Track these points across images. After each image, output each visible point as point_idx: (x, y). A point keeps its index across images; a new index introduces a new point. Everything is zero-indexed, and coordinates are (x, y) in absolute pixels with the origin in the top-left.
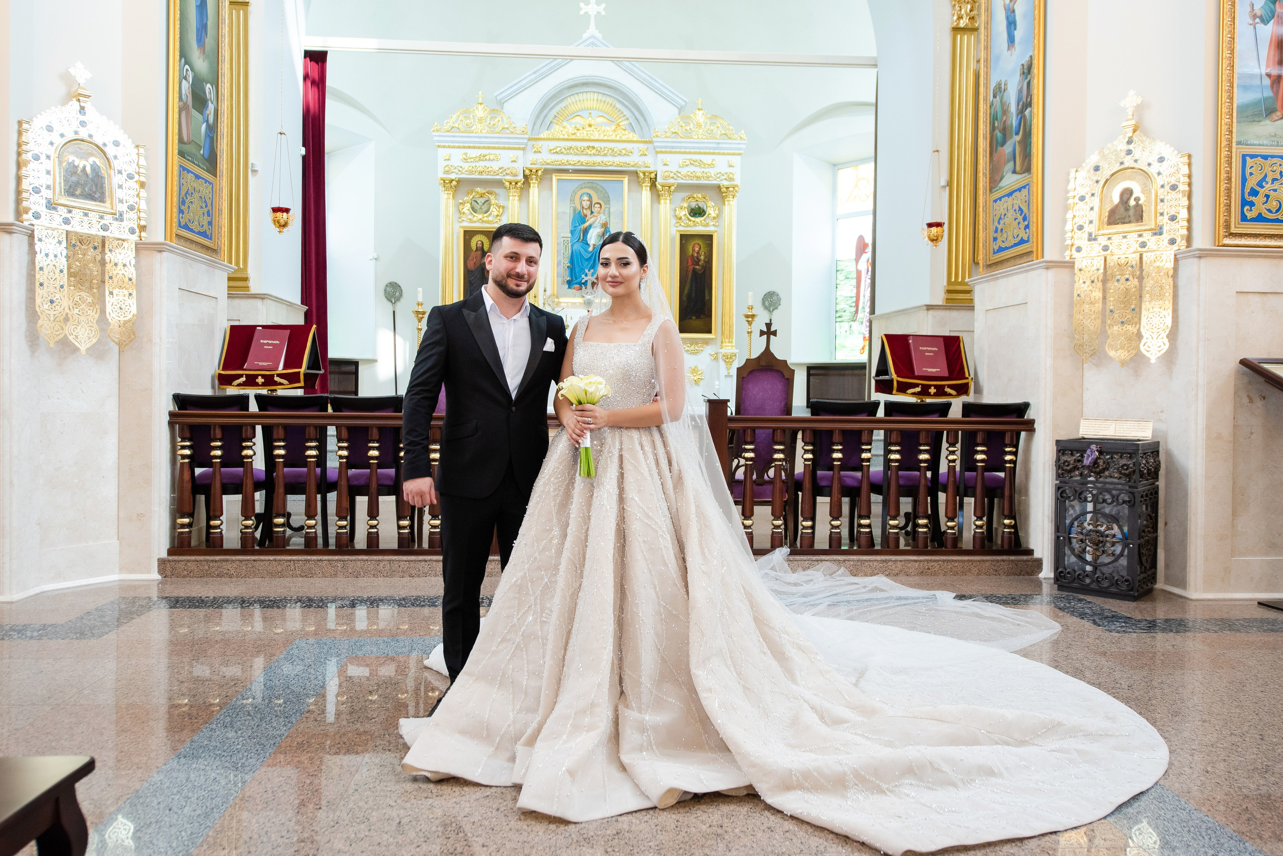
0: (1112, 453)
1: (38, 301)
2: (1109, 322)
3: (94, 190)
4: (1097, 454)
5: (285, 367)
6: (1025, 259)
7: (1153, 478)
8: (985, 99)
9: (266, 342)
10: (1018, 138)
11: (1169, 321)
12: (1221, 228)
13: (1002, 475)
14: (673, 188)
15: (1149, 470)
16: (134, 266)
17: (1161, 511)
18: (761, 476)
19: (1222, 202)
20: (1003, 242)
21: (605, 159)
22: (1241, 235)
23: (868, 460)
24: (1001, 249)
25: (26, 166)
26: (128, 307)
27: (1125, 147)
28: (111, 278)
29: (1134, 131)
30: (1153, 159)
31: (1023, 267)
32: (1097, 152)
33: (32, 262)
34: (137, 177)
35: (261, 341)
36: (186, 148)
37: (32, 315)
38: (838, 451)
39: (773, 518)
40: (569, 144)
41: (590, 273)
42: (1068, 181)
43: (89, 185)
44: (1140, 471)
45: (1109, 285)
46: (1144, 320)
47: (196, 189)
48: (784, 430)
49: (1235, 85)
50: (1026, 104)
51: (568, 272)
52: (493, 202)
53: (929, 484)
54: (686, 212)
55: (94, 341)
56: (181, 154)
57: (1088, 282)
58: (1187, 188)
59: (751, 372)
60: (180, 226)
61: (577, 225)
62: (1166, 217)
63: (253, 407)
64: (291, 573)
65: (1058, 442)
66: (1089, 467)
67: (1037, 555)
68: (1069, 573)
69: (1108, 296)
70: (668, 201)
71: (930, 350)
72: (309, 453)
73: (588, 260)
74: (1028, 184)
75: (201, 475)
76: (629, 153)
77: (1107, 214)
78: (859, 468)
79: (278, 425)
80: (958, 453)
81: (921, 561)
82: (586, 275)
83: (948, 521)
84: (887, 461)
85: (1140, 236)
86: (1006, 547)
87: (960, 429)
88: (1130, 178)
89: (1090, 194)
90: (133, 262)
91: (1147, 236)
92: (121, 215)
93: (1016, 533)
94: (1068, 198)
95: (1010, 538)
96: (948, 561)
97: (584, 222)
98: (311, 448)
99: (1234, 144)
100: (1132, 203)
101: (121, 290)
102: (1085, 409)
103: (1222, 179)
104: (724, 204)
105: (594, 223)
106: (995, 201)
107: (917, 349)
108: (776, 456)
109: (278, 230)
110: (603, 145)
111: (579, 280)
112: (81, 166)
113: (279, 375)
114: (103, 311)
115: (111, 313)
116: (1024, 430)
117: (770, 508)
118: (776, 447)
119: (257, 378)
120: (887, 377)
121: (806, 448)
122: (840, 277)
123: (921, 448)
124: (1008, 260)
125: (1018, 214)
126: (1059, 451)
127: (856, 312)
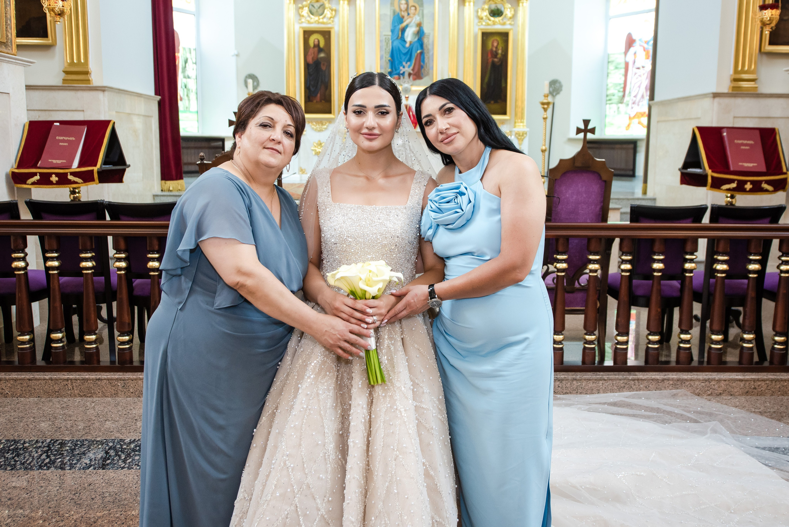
5: (80, 165)
9: (61, 138)
18: (571, 282)
23: (691, 271)
35: (57, 138)
38: (659, 261)
41: (406, 65)
48: (600, 238)
51: (389, 65)
52: (327, 5)
54: (486, 13)
59: (564, 174)
61: (396, 24)
64: (69, 392)
70: (472, 4)
71: (746, 143)
72: (84, 264)
73: (405, 54)
82: (404, 67)
84: (710, 271)
96: (777, 380)
97: (402, 22)
98: (86, 259)
104: (518, 5)
105: (410, 23)
107: (731, 141)
108: (590, 267)
111: (398, 71)
113: (73, 174)
117: (582, 317)
118: (591, 257)
119: (51, 176)
120: (698, 171)
121: (624, 257)
122: (611, 67)
123: (752, 257)
127: (624, 96)
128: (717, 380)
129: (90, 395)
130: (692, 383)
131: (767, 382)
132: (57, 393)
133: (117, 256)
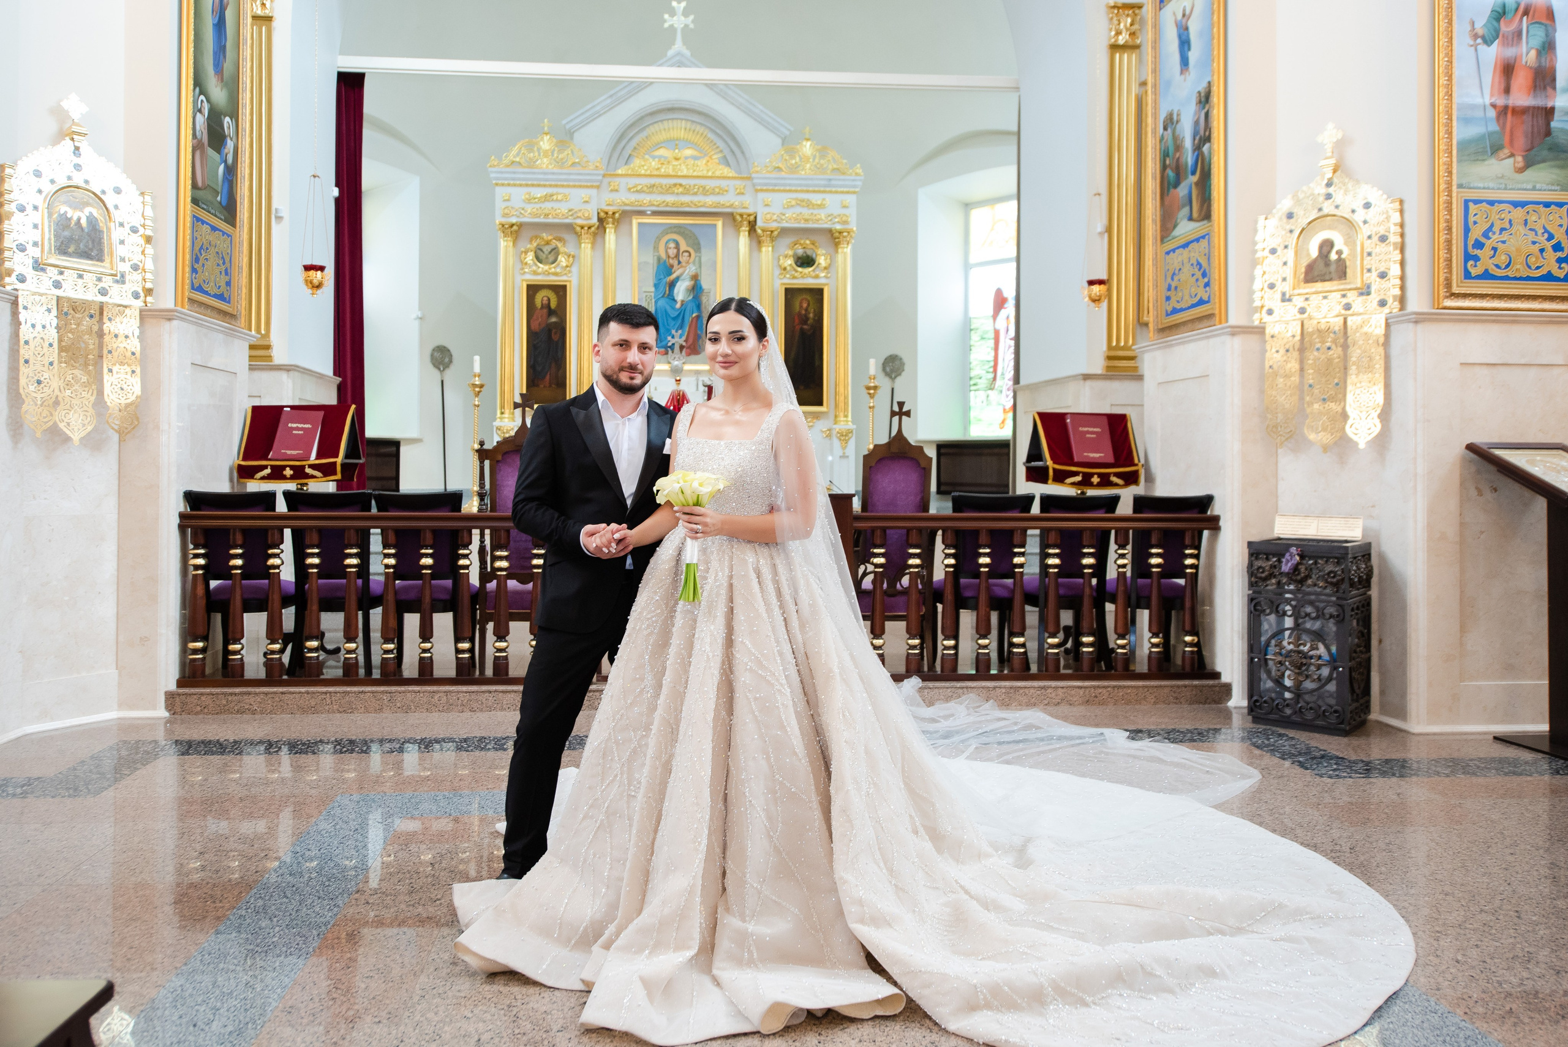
0: (1316, 558)
1: (23, 381)
2: (1308, 399)
3: (90, 246)
4: (1298, 558)
5: (318, 457)
6: (1206, 323)
7: (1364, 587)
8: (1154, 132)
9: (294, 425)
10: (1194, 179)
11: (1380, 399)
12: (1441, 287)
13: (1181, 582)
14: (776, 233)
15: (1360, 577)
16: (138, 337)
17: (1374, 626)
18: (892, 584)
19: (1441, 256)
20: (1178, 302)
21: (695, 199)
22: (1465, 296)
23: (1021, 566)
24: (1175, 311)
25: (9, 219)
26: (131, 387)
27: (1323, 190)
28: (110, 352)
29: (1335, 171)
30: (1358, 205)
31: (1203, 333)
32: (1290, 196)
33: (16, 335)
34: (141, 230)
35: (290, 425)
36: (200, 194)
37: (15, 397)
38: (985, 555)
39: (908, 636)
40: (653, 181)
41: (676, 335)
42: (1255, 231)
43: (84, 241)
44: (1351, 579)
45: (1307, 354)
46: (1349, 397)
47: (212, 243)
48: (920, 530)
49: (1454, 118)
50: (1204, 138)
52: (562, 249)
53: (1095, 594)
54: (790, 262)
55: (90, 428)
56: (195, 201)
57: (1282, 351)
58: (1398, 239)
59: (880, 460)
60: (193, 288)
61: (662, 277)
62: (1374, 274)
63: (281, 506)
64: (327, 708)
65: (1250, 544)
66: (1288, 574)
67: (1225, 679)
68: (1265, 702)
69: (1306, 367)
70: (770, 249)
71: (1092, 431)
72: (348, 561)
73: (674, 319)
74: (1208, 234)
75: (217, 588)
76: (722, 192)
77: (1303, 270)
78: (1012, 575)
79: (311, 528)
80: (1129, 556)
81: (1086, 687)
82: (673, 337)
83: (1118, 639)
84: (1044, 567)
85: (1344, 296)
86: (1188, 668)
87: (1131, 528)
88: (1330, 228)
89: (1282, 247)
90: (137, 332)
91: (1352, 297)
92: (123, 276)
93: (1199, 653)
94: (1256, 252)
95: (1192, 659)
96: (1119, 687)
97: (670, 274)
98: (351, 556)
99: (1454, 188)
100: (1333, 256)
101: (122, 367)
102: (1280, 503)
103: (1441, 229)
104: (837, 252)
105: (682, 274)
106: (1168, 253)
107: (1076, 429)
108: (911, 562)
109: (310, 291)
110: (692, 182)
111: (664, 343)
112: (75, 218)
113: (312, 466)
114: (100, 392)
115: (110, 394)
116: (1206, 529)
117: (904, 624)
118: (911, 551)
119: (285, 470)
120: (1040, 464)
121: (947, 551)
122: (975, 337)
123: (1085, 550)
124: (1184, 323)
125: (1196, 270)
126: (1251, 555)
127: (995, 379)
130: (1028, 691)
133: (386, 551)
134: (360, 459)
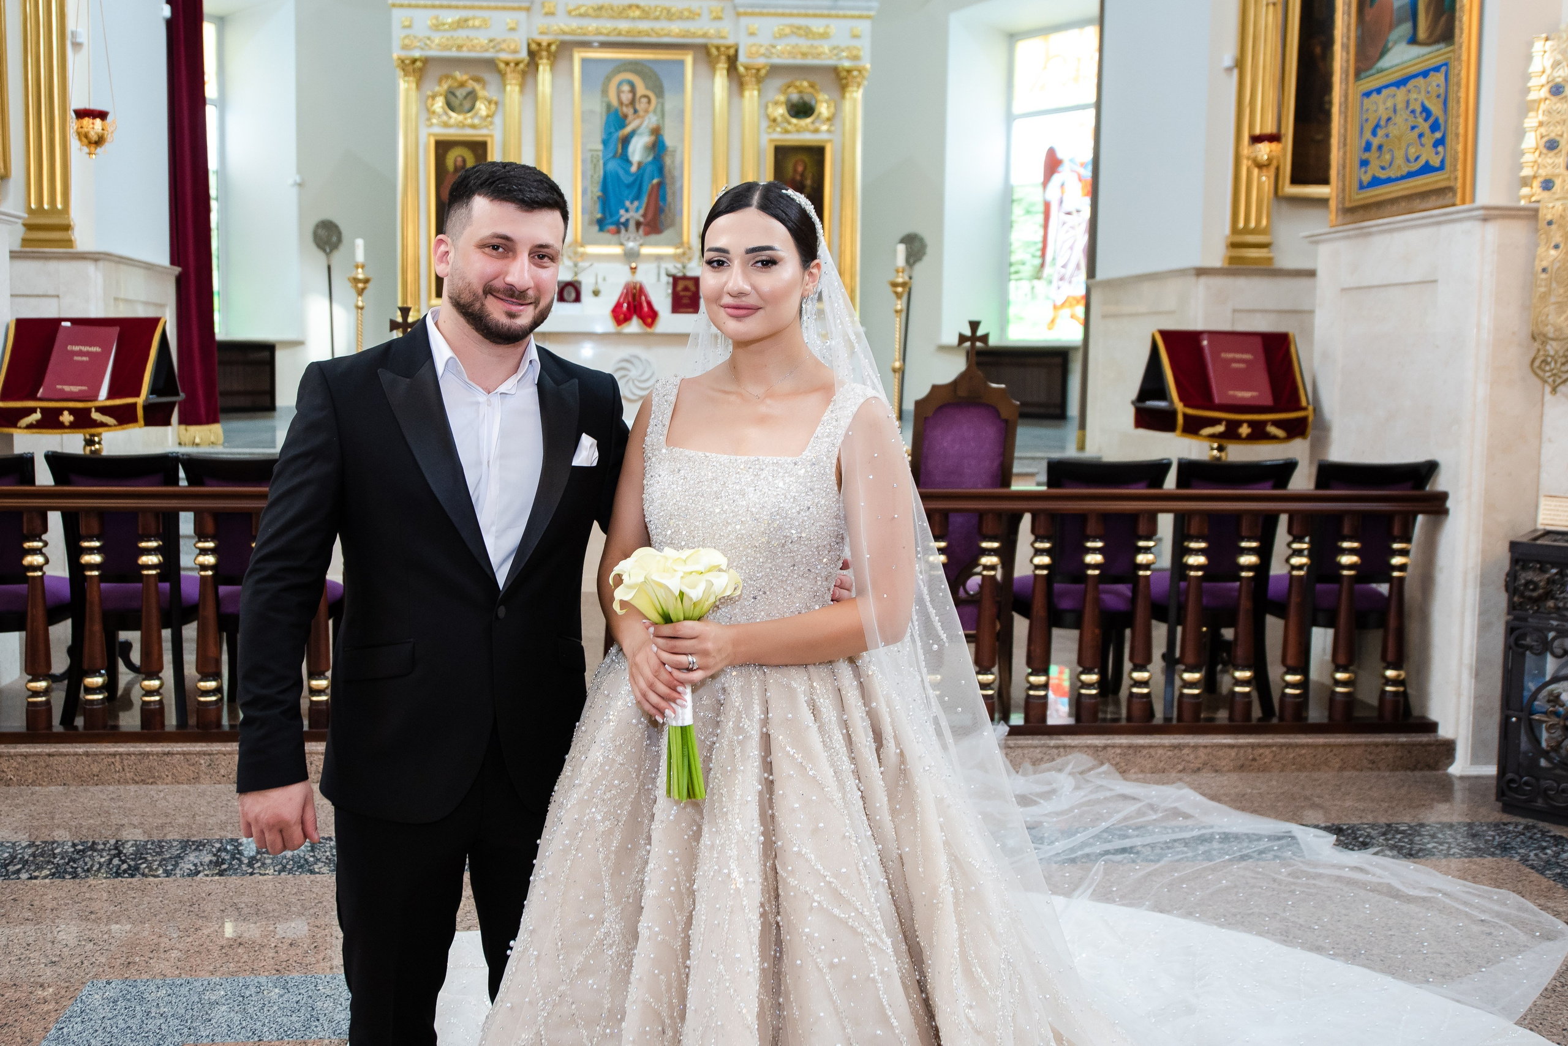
5: (111, 395)
9: (76, 348)
13: (1384, 588)
14: (763, 72)
20: (1383, 168)
21: (657, 25)
23: (1147, 567)
24: (1376, 182)
35: (69, 348)
38: (1094, 550)
41: (632, 207)
48: (998, 514)
51: (598, 206)
52: (480, 93)
54: (783, 110)
57: (1564, 246)
59: (940, 408)
61: (613, 130)
63: (44, 477)
65: (1512, 542)
67: (1443, 732)
70: (756, 94)
71: (1240, 359)
72: (145, 559)
73: (630, 186)
74: (1446, 64)
79: (89, 511)
81: (1241, 745)
82: (627, 211)
84: (1179, 568)
86: (1386, 717)
87: (1312, 511)
93: (1405, 693)
94: (1528, 90)
95: (1396, 703)
96: (1288, 744)
97: (624, 126)
98: (149, 551)
102: (1544, 476)
104: (843, 97)
106: (1367, 95)
107: (1215, 355)
108: (985, 560)
109: (86, 149)
111: (615, 218)
113: (100, 410)
116: (1424, 512)
118: (985, 545)
119: (62, 414)
120: (1163, 404)
121: (1039, 545)
122: (1017, 211)
123: (1244, 544)
124: (1393, 201)
125: (1420, 120)
126: (1515, 561)
127: (1042, 265)
128: (1193, 747)
129: (151, 780)
130: (1152, 751)
131: (1274, 749)
132: (96, 778)
133: (200, 545)
134: (177, 394)
